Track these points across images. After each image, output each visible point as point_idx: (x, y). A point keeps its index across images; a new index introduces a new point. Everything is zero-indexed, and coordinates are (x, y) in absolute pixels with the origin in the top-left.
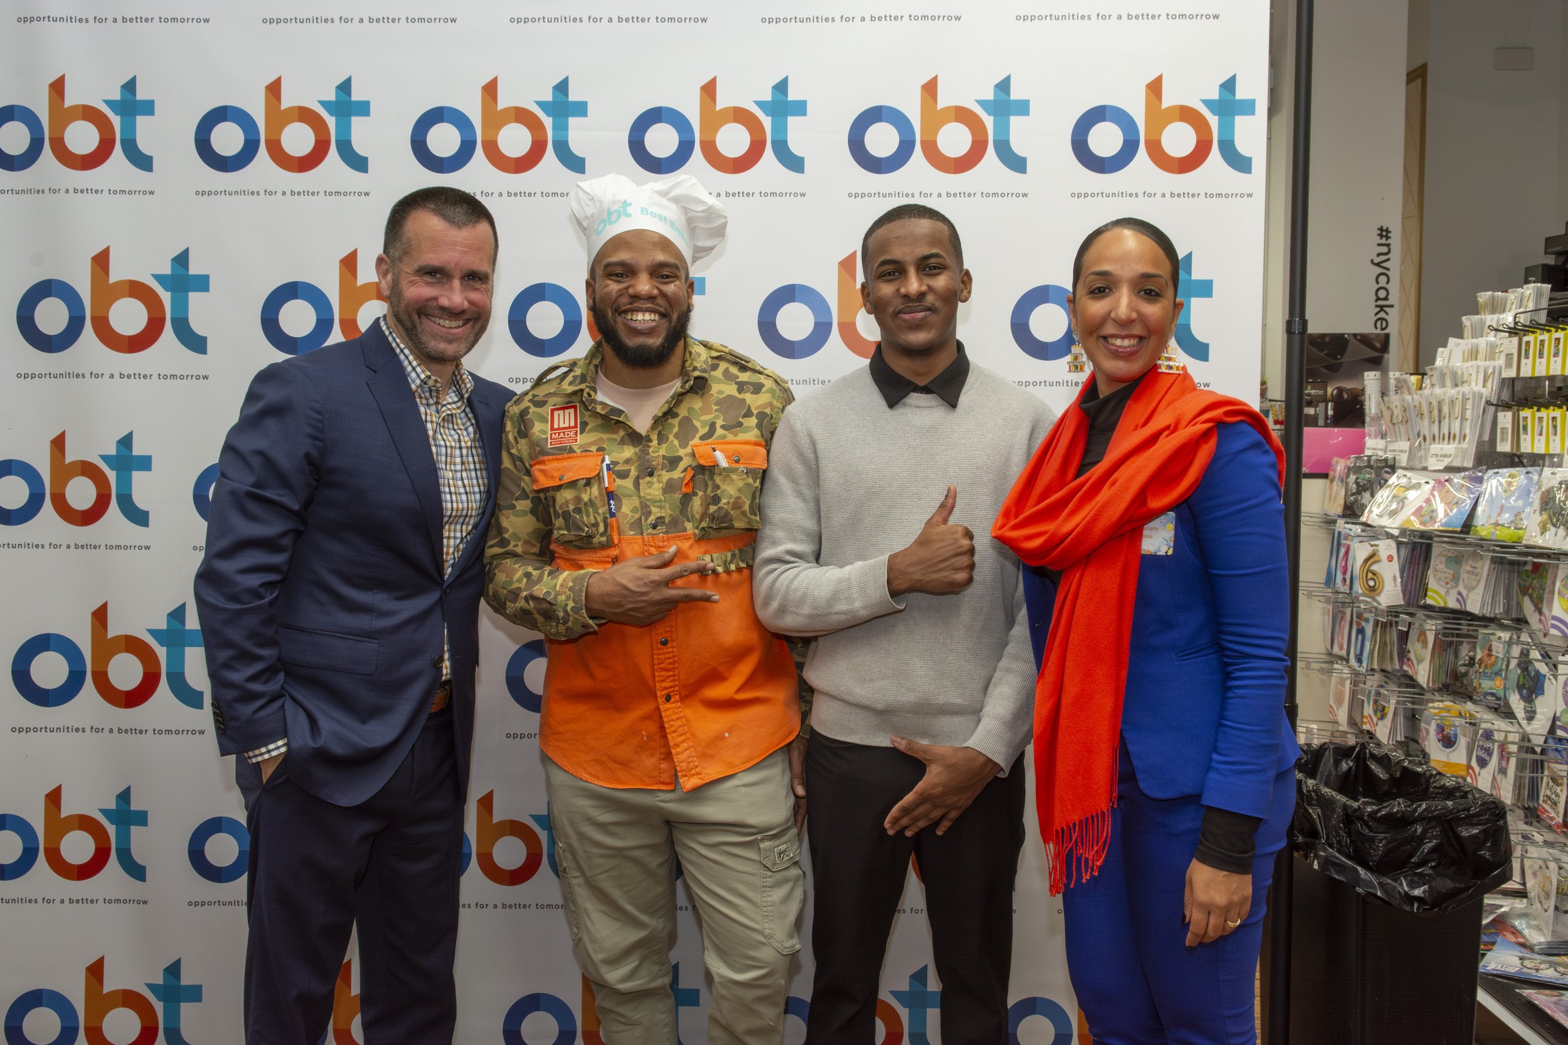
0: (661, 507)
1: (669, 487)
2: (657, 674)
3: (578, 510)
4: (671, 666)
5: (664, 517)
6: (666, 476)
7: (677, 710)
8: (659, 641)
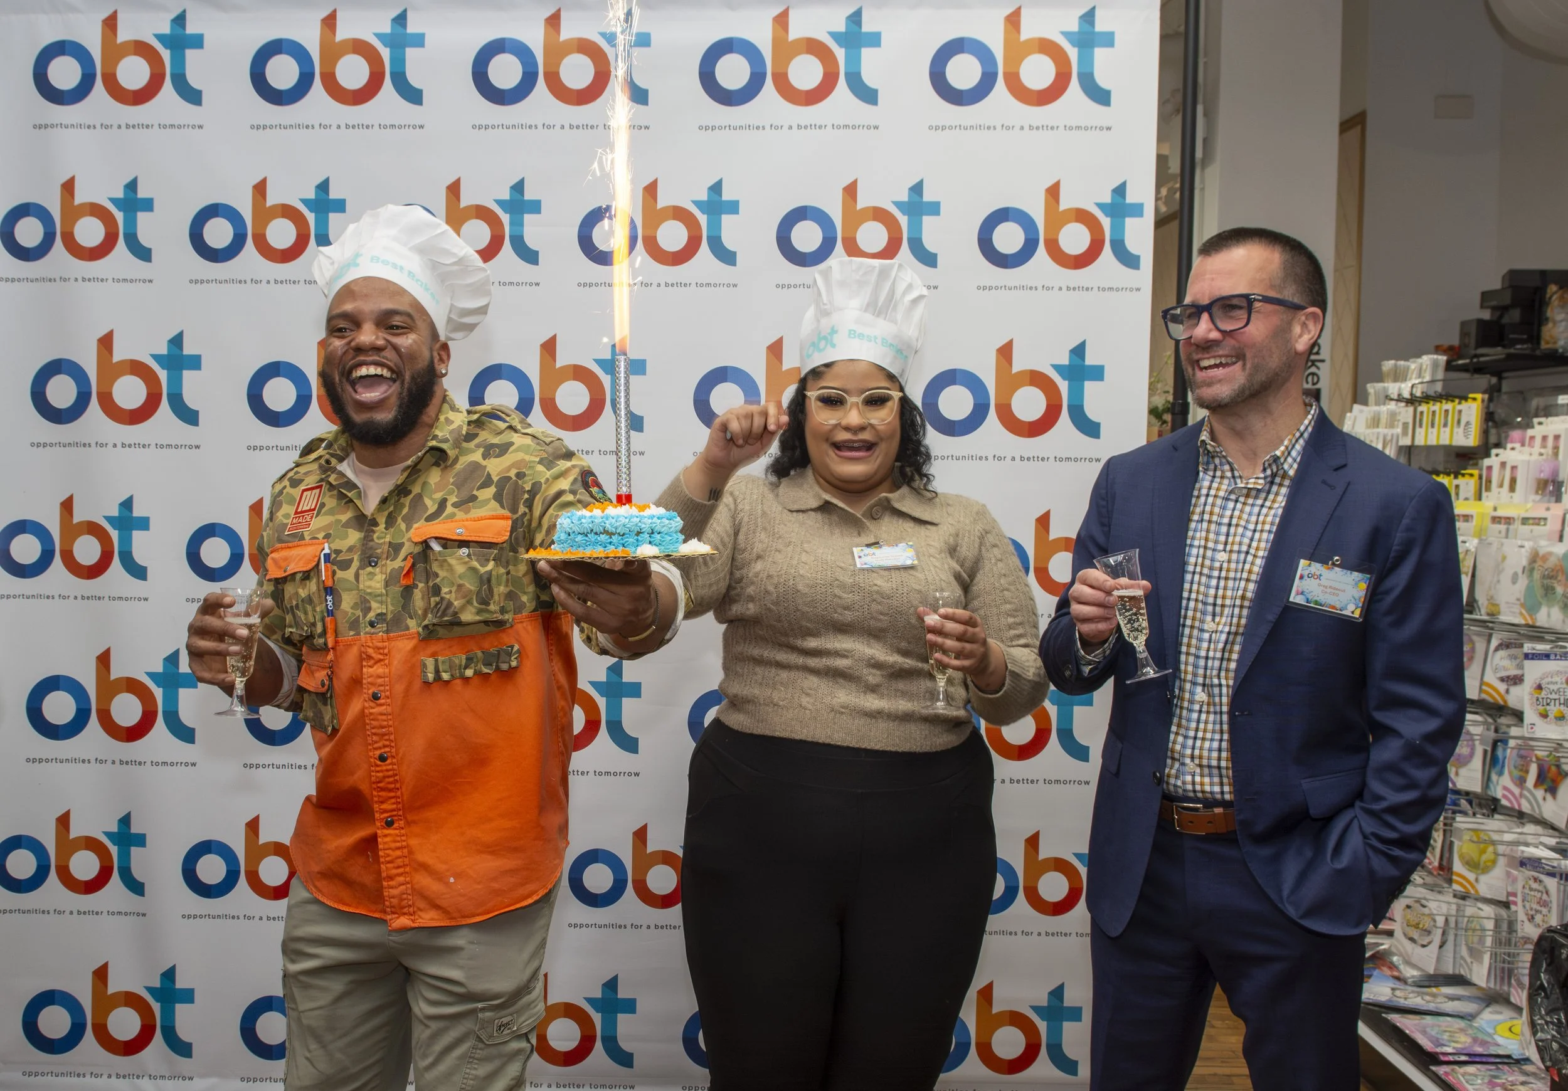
0: (381, 602)
1: (391, 579)
2: (375, 793)
4: (392, 786)
5: (384, 614)
6: (388, 566)
7: (399, 839)
8: (377, 756)
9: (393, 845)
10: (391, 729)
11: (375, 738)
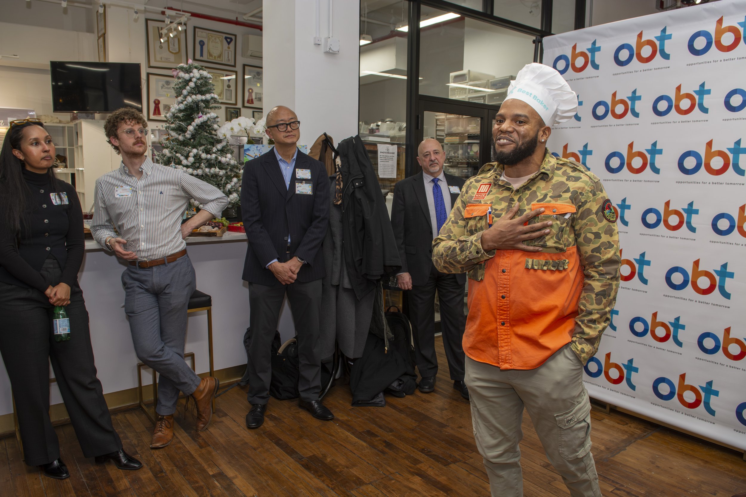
7: (506, 331)
8: (501, 296)
9: (504, 333)
10: (508, 286)
11: (501, 288)
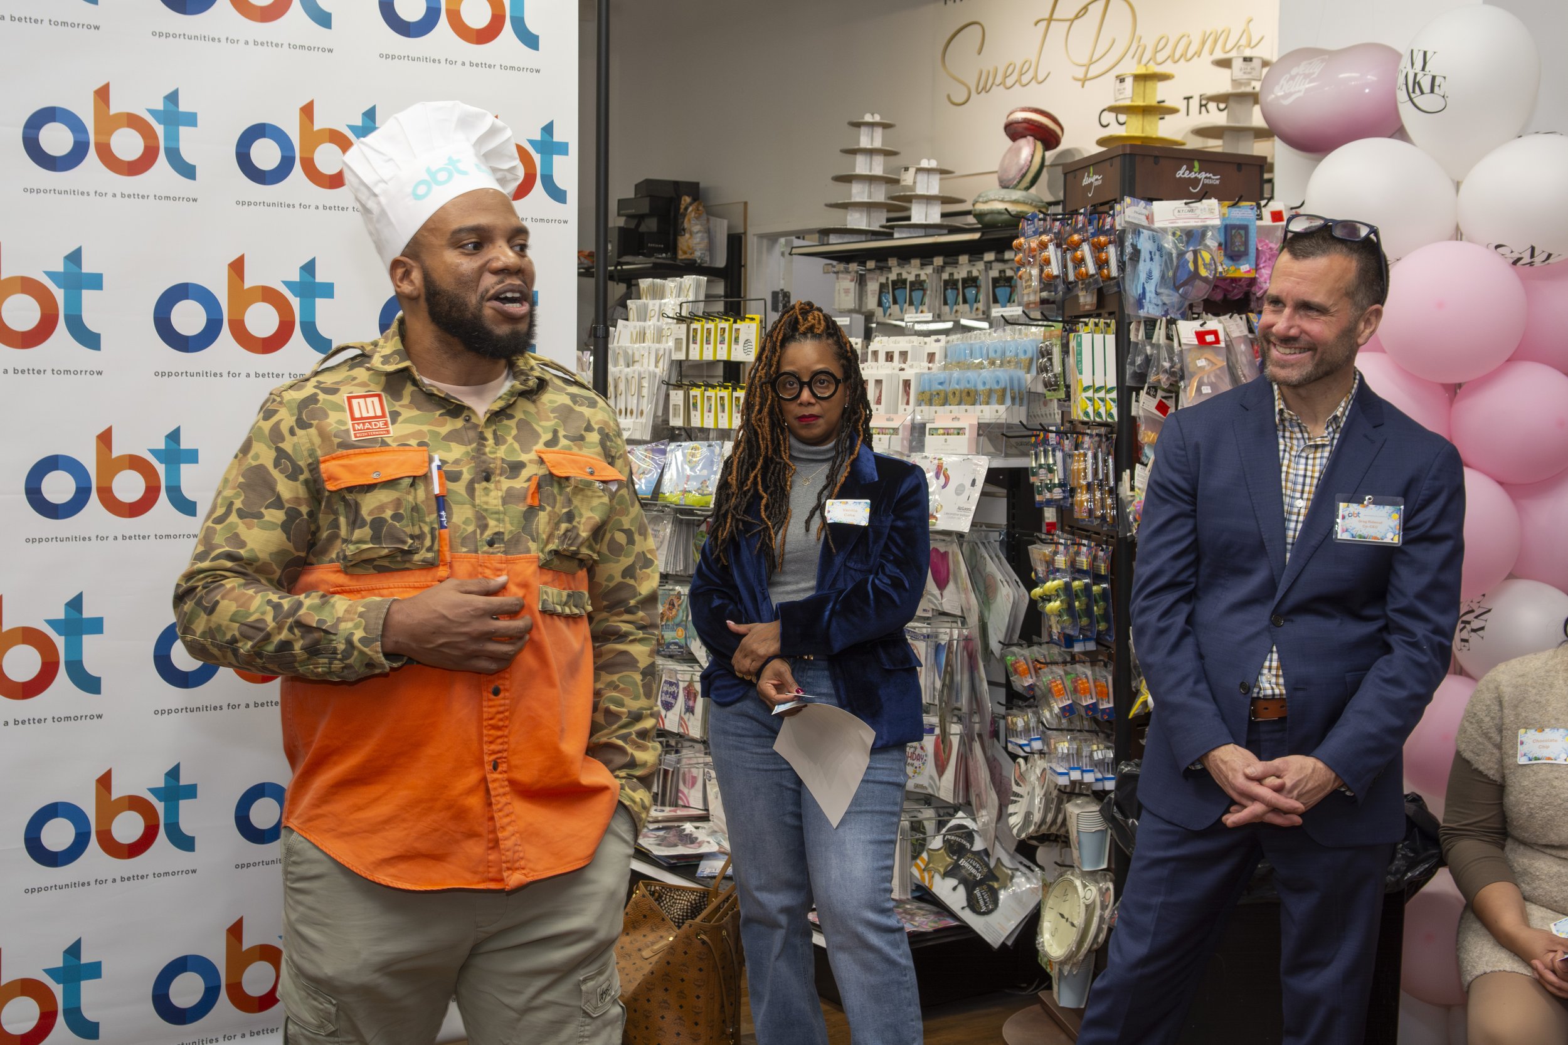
0: (498, 520)
1: (509, 497)
2: (485, 732)
3: (397, 517)
4: (501, 724)
5: (503, 533)
6: (506, 484)
8: (489, 689)
